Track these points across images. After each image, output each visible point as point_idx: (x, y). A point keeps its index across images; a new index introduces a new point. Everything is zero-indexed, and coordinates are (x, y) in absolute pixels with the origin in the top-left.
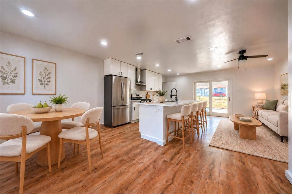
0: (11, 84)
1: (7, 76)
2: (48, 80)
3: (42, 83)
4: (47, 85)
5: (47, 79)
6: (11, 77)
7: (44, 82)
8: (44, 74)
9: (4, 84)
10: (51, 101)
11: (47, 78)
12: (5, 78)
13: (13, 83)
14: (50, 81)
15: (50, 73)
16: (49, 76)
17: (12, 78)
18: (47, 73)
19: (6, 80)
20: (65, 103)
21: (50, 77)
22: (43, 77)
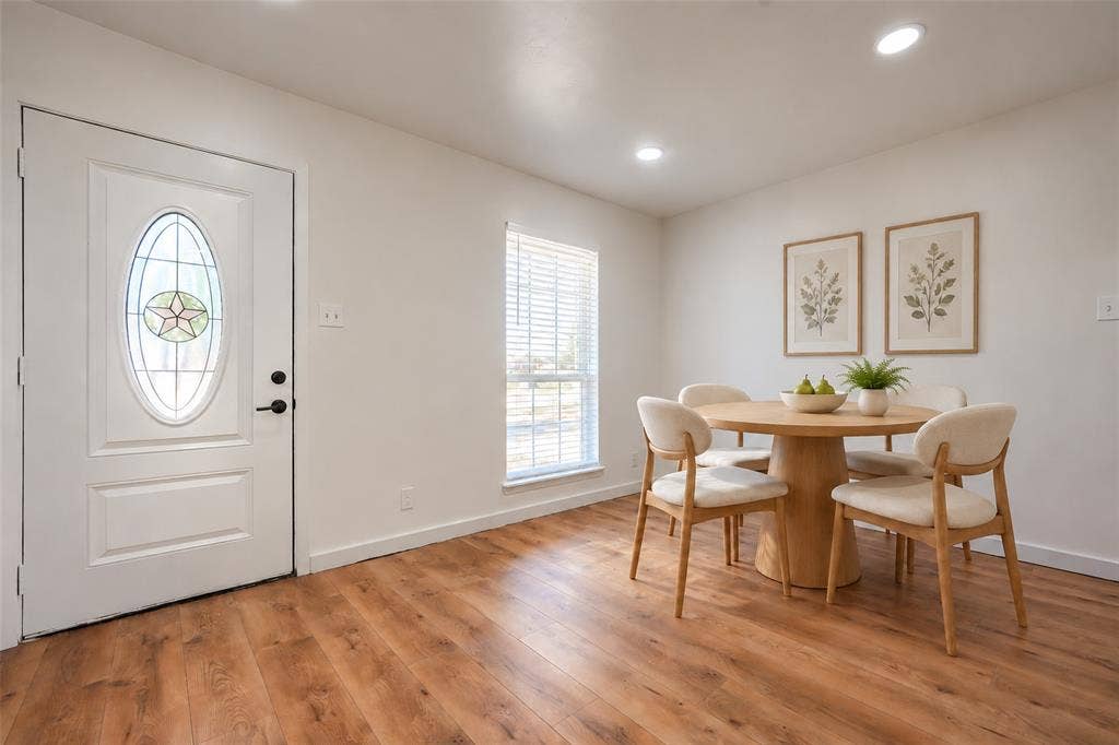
0: (825, 325)
1: (816, 304)
2: (943, 294)
3: (919, 309)
4: (940, 313)
5: (937, 293)
6: (825, 305)
7: (926, 306)
8: (928, 273)
9: (810, 326)
10: (846, 378)
11: (939, 285)
12: (813, 310)
13: (831, 320)
14: (951, 298)
15: (951, 263)
16: (949, 275)
17: (828, 307)
18: (940, 264)
19: (814, 317)
20: (897, 387)
21: (950, 282)
22: (925, 284)
